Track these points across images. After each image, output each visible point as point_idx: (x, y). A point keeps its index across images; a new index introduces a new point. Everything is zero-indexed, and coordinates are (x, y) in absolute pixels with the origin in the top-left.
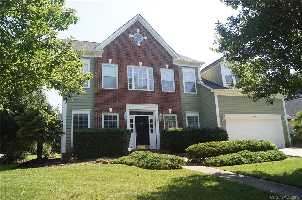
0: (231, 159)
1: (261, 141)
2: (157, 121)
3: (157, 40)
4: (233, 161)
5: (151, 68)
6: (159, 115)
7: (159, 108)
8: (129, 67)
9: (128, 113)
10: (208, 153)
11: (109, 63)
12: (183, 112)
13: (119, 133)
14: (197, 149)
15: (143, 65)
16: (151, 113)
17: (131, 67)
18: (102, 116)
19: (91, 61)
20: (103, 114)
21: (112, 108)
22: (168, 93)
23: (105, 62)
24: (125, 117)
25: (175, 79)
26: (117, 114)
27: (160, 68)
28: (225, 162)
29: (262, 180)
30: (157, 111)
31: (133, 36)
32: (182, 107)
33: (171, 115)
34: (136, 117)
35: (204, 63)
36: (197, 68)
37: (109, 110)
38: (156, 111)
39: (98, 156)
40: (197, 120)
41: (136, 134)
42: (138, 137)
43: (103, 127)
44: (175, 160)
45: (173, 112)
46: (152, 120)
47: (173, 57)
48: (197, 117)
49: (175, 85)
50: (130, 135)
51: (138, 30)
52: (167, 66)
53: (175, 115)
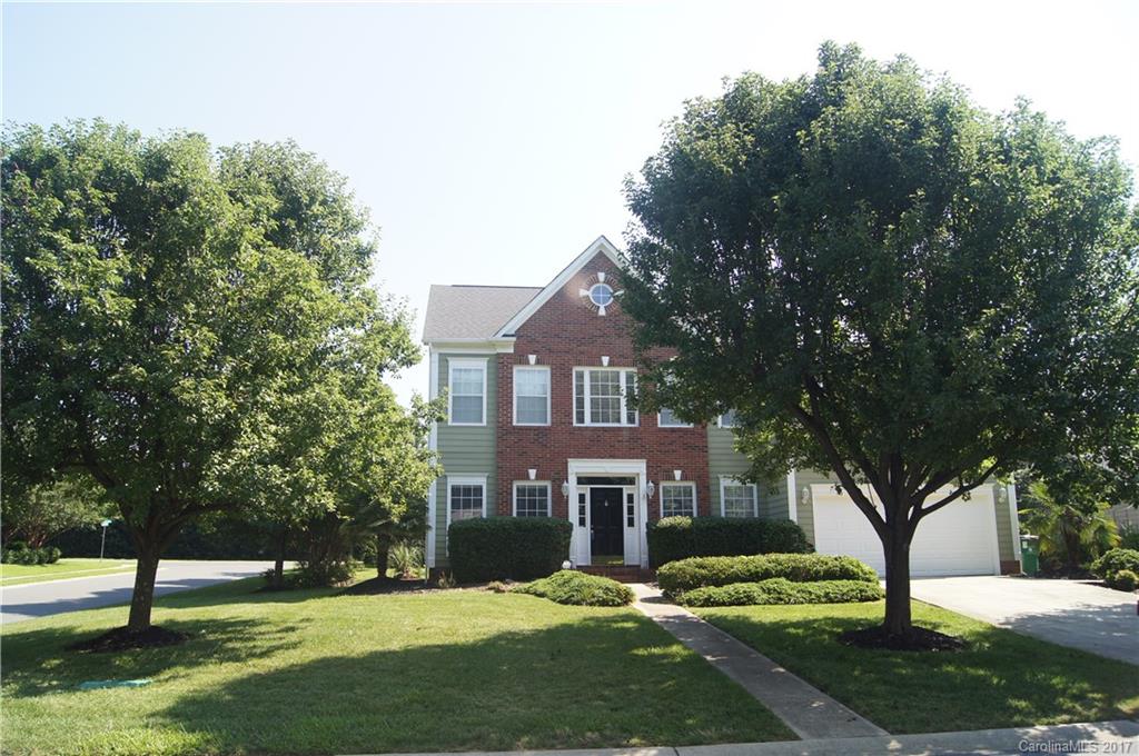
0: (730, 594)
1: (835, 560)
2: (644, 499)
4: (733, 598)
5: (633, 370)
6: (647, 484)
7: (648, 467)
8: (576, 370)
9: (572, 479)
10: (692, 580)
11: (529, 364)
12: (711, 476)
13: (547, 529)
15: (611, 363)
16: (631, 481)
17: (582, 371)
18: (512, 489)
19: (488, 362)
20: (516, 484)
21: (535, 470)
22: (674, 430)
23: (520, 364)
24: (564, 490)
26: (548, 484)
29: (719, 630)
30: (644, 474)
31: (589, 293)
32: (711, 463)
33: (678, 484)
34: (592, 489)
37: (528, 474)
38: (640, 476)
40: (750, 497)
41: (592, 529)
42: (595, 537)
43: (515, 515)
45: (684, 478)
46: (631, 498)
51: (602, 276)
53: (692, 484)
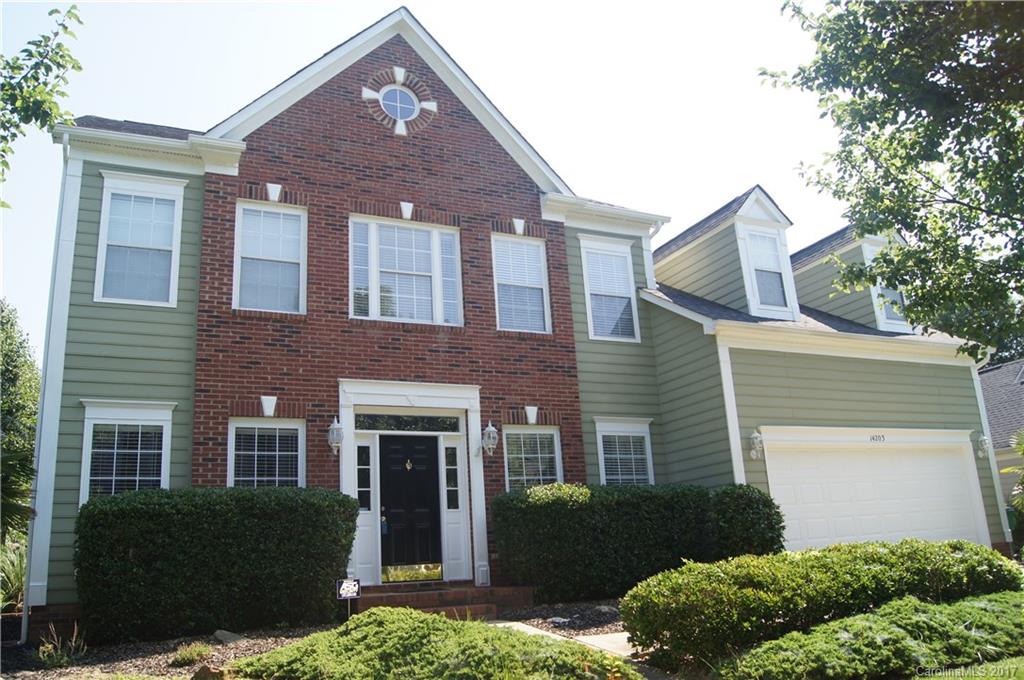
0: (858, 651)
1: (956, 548)
2: (477, 456)
3: (478, 117)
4: (871, 662)
5: (452, 232)
6: (482, 430)
7: (482, 399)
8: (355, 220)
9: (346, 422)
10: (743, 618)
11: (267, 199)
12: (584, 417)
13: (296, 510)
14: (683, 598)
15: (417, 216)
16: (451, 425)
17: (367, 225)
18: (226, 434)
19: (186, 188)
20: (234, 425)
21: (275, 398)
22: (522, 337)
23: (251, 197)
24: (332, 438)
25: (549, 280)
26: (299, 426)
27: (488, 233)
28: (833, 668)
30: (476, 411)
31: (378, 96)
32: (582, 397)
34: (381, 437)
35: (668, 220)
36: (640, 238)
37: (260, 404)
38: (469, 413)
39: (192, 624)
40: (643, 452)
41: (382, 514)
42: (389, 527)
43: (230, 482)
44: (579, 671)
45: (542, 420)
46: (451, 455)
47: (543, 187)
48: (643, 438)
49: (551, 303)
50: (354, 521)
51: (400, 73)
52: (519, 225)
53: (553, 431)
